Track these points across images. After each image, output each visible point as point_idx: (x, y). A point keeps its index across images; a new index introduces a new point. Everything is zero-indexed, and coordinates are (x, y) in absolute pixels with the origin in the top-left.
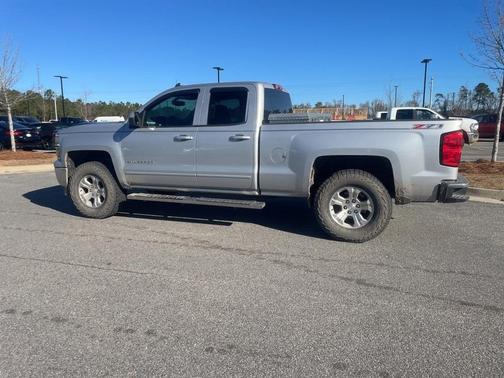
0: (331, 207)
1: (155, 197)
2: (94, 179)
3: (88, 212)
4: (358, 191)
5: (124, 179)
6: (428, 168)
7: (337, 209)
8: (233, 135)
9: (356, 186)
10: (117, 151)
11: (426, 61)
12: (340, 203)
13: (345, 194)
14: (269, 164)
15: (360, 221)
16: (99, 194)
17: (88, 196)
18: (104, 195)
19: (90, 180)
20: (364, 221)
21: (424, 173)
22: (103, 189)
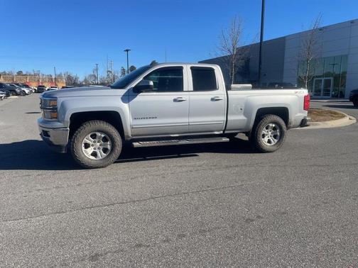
4: (274, 126)
7: (264, 136)
8: (213, 97)
9: (273, 123)
10: (125, 110)
12: (265, 133)
13: (267, 128)
16: (101, 148)
17: (90, 150)
18: (109, 147)
19: (94, 136)
20: (276, 141)
21: (299, 114)
22: (109, 143)
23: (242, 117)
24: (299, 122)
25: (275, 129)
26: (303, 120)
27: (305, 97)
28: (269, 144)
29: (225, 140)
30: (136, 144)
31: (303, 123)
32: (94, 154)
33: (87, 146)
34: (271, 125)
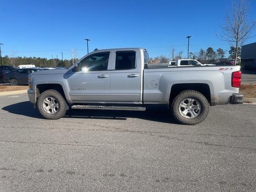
0: (180, 109)
1: (87, 107)
2: (52, 99)
4: (193, 100)
5: (69, 98)
6: (226, 89)
7: (183, 109)
8: (130, 74)
10: (66, 83)
11: (189, 37)
12: (183, 106)
13: (187, 102)
14: (148, 88)
16: (54, 107)
17: (48, 108)
18: (58, 107)
20: (196, 114)
21: (225, 91)
22: (57, 104)
23: (157, 91)
24: (227, 99)
25: (195, 103)
26: (231, 97)
27: (233, 73)
28: (188, 117)
29: (144, 109)
30: (74, 106)
32: (50, 110)
33: (47, 105)
34: (190, 100)
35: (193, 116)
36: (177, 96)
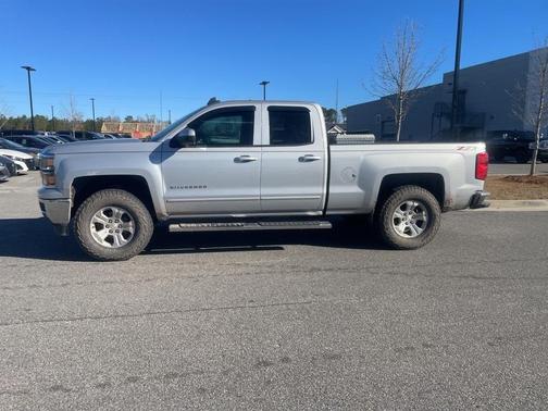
2: (116, 210)
3: (105, 254)
4: (416, 204)
6: (468, 182)
7: (397, 221)
8: (302, 155)
9: (414, 200)
12: (399, 216)
13: (404, 208)
14: (339, 183)
15: (417, 231)
16: (121, 230)
17: (104, 234)
18: (131, 230)
19: (108, 213)
20: (420, 230)
21: (465, 186)
22: (130, 223)
23: (355, 189)
24: (466, 199)
25: (418, 210)
26: (474, 196)
27: (477, 156)
28: (407, 236)
29: (327, 225)
30: (174, 227)
31: (475, 202)
32: (110, 239)
33: (99, 227)
34: (410, 203)
35: (415, 234)
36: (389, 196)
